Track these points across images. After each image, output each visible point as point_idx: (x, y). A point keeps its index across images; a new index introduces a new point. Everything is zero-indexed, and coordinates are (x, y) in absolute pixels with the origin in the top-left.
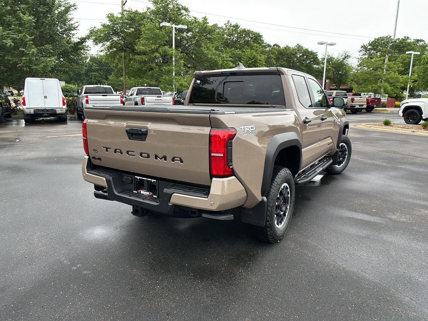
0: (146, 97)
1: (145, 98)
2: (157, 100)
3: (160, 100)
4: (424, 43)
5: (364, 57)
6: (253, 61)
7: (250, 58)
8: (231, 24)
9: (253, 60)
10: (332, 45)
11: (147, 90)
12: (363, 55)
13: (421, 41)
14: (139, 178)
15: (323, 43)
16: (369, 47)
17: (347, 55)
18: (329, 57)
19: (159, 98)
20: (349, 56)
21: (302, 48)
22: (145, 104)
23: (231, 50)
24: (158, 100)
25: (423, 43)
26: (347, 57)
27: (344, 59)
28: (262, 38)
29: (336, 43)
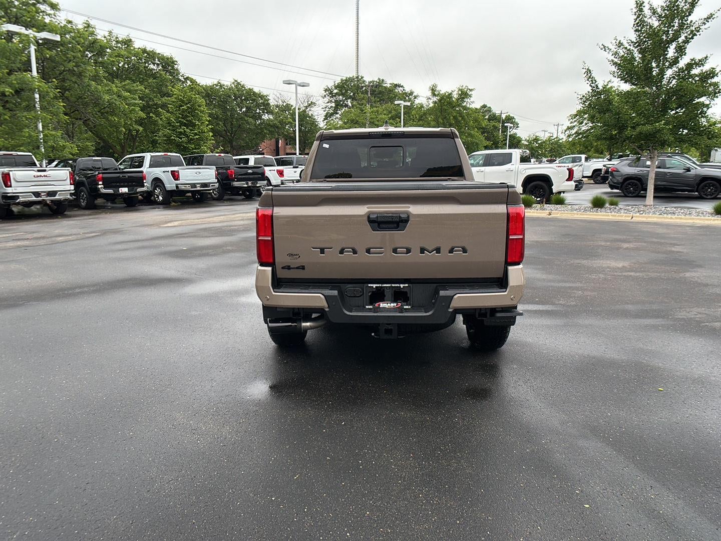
0: (14, 172)
1: (11, 173)
2: (38, 176)
3: (45, 176)
4: (404, 90)
5: (330, 105)
6: (188, 107)
7: (183, 101)
8: (117, 38)
9: (188, 105)
10: (304, 86)
11: (3, 157)
12: (328, 102)
13: (399, 86)
14: (374, 286)
15: (291, 82)
16: (335, 91)
17: (311, 102)
18: (284, 105)
19: (42, 174)
20: (314, 103)
21: (243, 86)
22: (13, 186)
23: (123, 83)
24: (40, 176)
25: (402, 89)
26: (311, 104)
27: (306, 107)
28: (176, 66)
29: (309, 84)
